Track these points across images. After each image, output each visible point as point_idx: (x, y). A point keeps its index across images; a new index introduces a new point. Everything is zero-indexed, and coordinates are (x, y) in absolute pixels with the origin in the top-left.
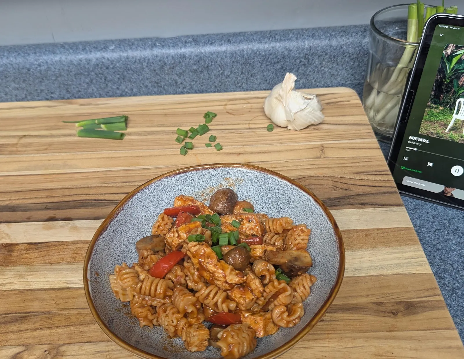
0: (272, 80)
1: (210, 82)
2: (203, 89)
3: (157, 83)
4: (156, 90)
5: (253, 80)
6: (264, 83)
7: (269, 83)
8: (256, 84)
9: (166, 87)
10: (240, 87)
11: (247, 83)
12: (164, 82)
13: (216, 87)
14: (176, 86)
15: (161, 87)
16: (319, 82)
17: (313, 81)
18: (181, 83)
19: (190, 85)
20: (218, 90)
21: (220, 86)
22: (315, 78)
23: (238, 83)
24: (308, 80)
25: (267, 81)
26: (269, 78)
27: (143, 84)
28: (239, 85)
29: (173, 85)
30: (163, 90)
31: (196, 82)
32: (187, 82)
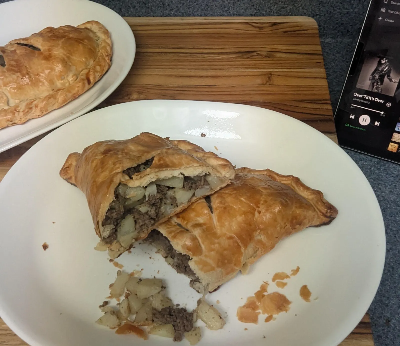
0: (259, 6)
1: (197, 4)
2: (190, 12)
3: (145, 4)
4: (144, 11)
5: (240, 4)
6: (251, 8)
7: (255, 9)
8: (243, 9)
9: (153, 9)
10: (227, 11)
11: (234, 8)
12: (151, 3)
13: (202, 10)
14: (164, 7)
15: (149, 8)
16: (306, 10)
17: (301, 8)
18: (169, 5)
19: (177, 7)
20: (204, 14)
21: (207, 9)
22: (303, 5)
23: (225, 7)
24: (295, 6)
25: (254, 5)
26: (256, 3)
27: (131, 4)
28: (226, 9)
29: (161, 7)
30: (150, 11)
31: (183, 4)
32: (173, 4)
